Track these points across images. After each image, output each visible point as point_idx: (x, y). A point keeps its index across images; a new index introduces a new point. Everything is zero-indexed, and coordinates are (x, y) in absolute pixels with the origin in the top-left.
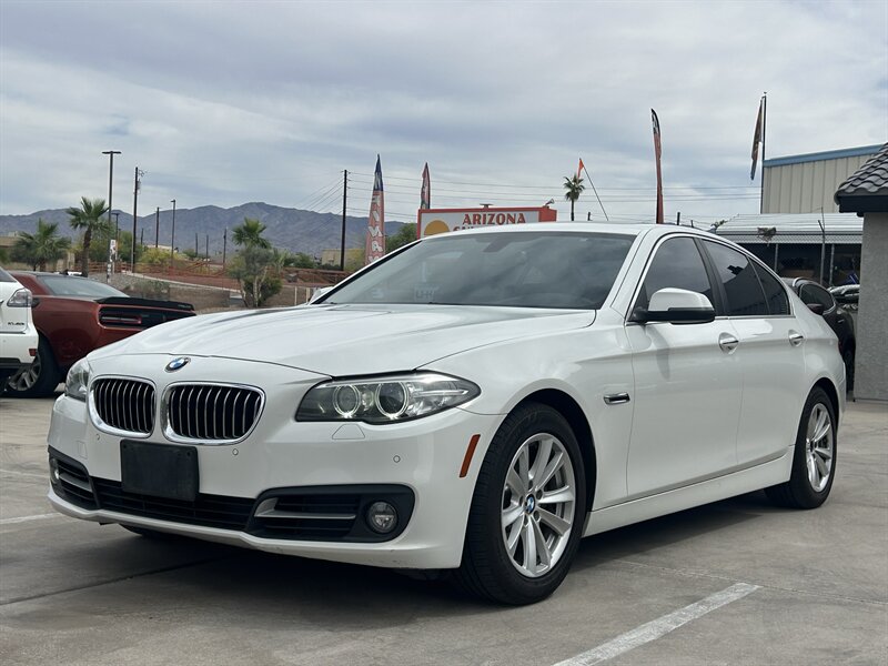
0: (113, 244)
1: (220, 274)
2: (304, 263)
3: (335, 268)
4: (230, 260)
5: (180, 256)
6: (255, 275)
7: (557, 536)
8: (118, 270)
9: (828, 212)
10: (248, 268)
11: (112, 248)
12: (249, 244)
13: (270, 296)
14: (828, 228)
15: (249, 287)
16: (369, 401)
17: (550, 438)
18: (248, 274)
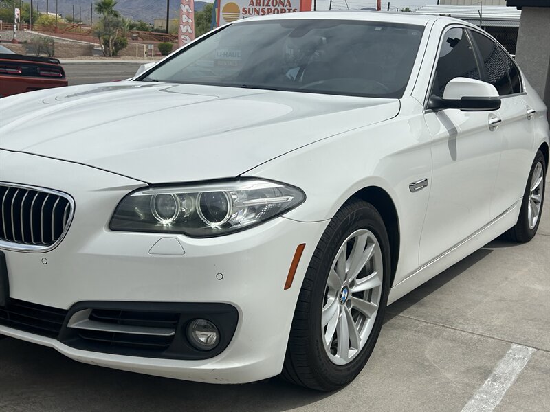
0: (17, 11)
1: (89, 33)
2: (143, 28)
3: (162, 32)
4: (95, 24)
5: (63, 21)
6: (110, 35)
7: (365, 317)
8: (22, 29)
9: (485, 5)
10: (105, 30)
11: (16, 14)
12: (106, 14)
13: (120, 49)
14: (484, 15)
15: (106, 43)
16: (190, 207)
17: (366, 232)
18: (106, 34)
